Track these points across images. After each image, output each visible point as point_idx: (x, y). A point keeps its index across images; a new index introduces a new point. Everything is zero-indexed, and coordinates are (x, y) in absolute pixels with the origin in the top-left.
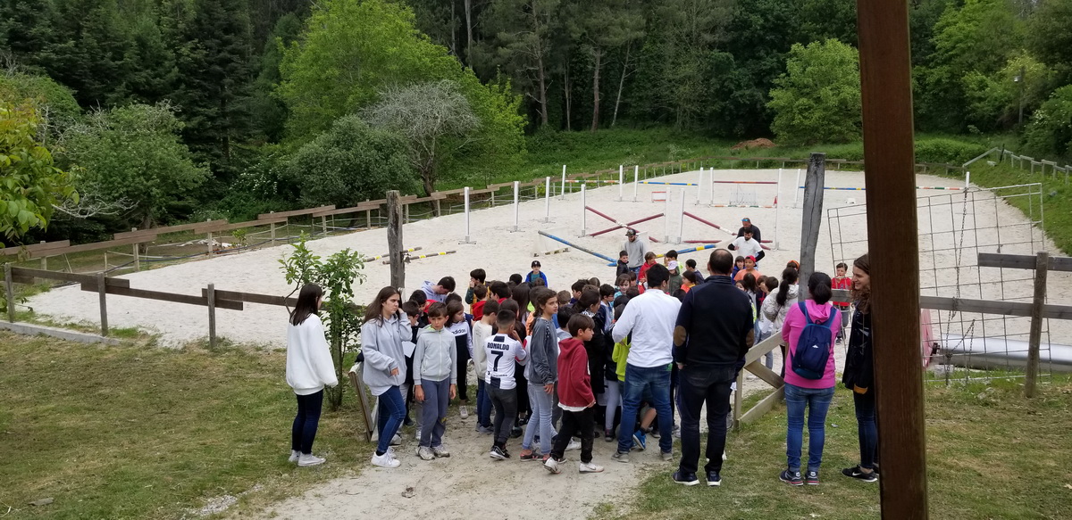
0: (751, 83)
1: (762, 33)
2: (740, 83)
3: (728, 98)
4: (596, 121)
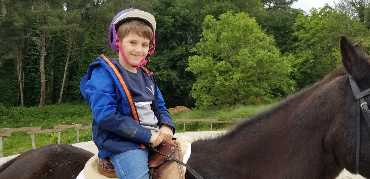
0: (167, 66)
1: (173, 29)
2: (158, 66)
4: (43, 99)
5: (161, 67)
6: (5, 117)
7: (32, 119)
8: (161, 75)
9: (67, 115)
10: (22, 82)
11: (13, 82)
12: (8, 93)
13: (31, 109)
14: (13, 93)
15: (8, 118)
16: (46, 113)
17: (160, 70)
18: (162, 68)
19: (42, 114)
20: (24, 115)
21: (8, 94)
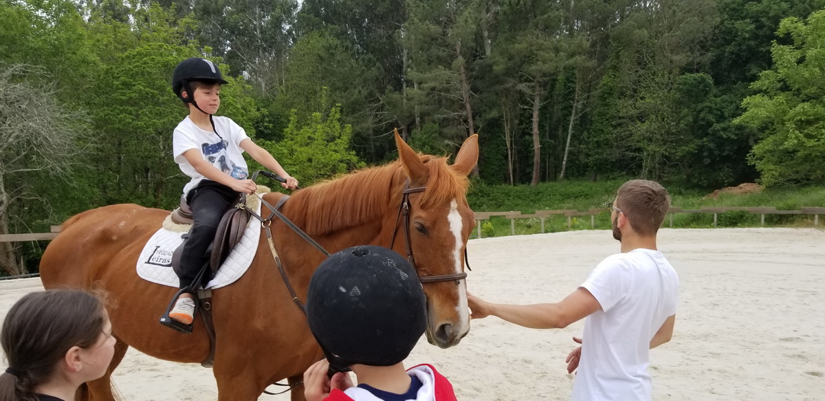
2: (722, 113)
3: (707, 135)
4: (537, 173)
5: (726, 114)
6: (485, 200)
7: (520, 202)
8: (724, 129)
9: (569, 197)
10: (511, 150)
11: (499, 150)
12: (493, 165)
13: (520, 187)
14: (500, 165)
15: (490, 200)
16: (539, 193)
17: (726, 119)
18: (729, 116)
19: (533, 195)
20: (510, 196)
21: (493, 167)
